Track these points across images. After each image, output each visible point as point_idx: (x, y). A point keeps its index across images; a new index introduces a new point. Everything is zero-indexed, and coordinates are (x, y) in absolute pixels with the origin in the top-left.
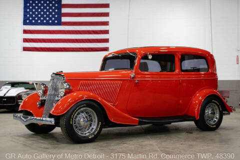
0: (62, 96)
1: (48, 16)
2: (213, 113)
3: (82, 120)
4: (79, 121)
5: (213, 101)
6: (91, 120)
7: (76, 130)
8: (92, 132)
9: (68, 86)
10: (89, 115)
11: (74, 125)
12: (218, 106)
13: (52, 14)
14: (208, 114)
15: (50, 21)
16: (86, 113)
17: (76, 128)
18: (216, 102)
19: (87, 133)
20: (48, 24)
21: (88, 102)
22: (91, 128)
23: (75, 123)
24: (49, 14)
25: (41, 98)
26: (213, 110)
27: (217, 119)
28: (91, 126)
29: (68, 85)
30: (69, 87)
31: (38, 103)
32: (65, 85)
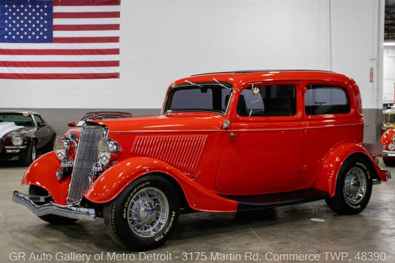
0: (104, 164)
1: (34, 30)
2: (357, 185)
3: (142, 209)
4: (137, 210)
5: (358, 163)
6: (158, 209)
7: (132, 226)
8: (160, 230)
9: (115, 147)
10: (155, 200)
11: (129, 218)
12: (365, 172)
13: (39, 27)
14: (349, 186)
15: (38, 37)
16: (150, 196)
17: (133, 223)
18: (362, 165)
19: (151, 233)
20: (34, 41)
21: (153, 177)
22: (157, 223)
23: (130, 216)
24: (36, 27)
25: (62, 165)
26: (356, 179)
27: (362, 194)
28: (157, 218)
29: (115, 144)
30: (117, 149)
31: (57, 174)
32: (110, 145)
